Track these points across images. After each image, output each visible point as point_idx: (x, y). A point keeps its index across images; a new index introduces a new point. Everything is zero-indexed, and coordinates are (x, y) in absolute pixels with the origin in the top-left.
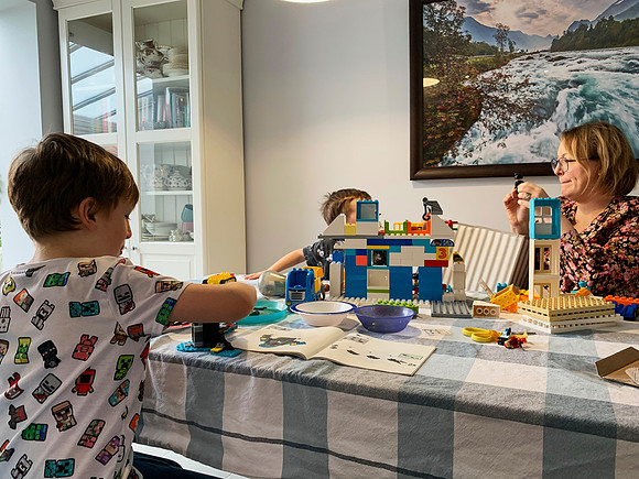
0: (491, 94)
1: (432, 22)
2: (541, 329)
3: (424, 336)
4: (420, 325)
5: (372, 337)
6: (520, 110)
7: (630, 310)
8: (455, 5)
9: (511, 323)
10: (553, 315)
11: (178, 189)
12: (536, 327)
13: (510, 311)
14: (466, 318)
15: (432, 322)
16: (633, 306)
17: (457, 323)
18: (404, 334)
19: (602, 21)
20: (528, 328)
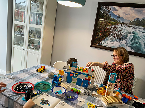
1: (103, 10)
2: (105, 105)
3: (79, 104)
4: (80, 98)
5: (67, 103)
6: (119, 36)
7: (127, 101)
8: (109, 7)
9: (99, 100)
10: (108, 104)
11: (38, 38)
12: (104, 104)
13: (101, 94)
14: (90, 96)
15: (82, 97)
16: (128, 100)
17: (88, 98)
18: (74, 102)
19: (143, 20)
20: (102, 103)
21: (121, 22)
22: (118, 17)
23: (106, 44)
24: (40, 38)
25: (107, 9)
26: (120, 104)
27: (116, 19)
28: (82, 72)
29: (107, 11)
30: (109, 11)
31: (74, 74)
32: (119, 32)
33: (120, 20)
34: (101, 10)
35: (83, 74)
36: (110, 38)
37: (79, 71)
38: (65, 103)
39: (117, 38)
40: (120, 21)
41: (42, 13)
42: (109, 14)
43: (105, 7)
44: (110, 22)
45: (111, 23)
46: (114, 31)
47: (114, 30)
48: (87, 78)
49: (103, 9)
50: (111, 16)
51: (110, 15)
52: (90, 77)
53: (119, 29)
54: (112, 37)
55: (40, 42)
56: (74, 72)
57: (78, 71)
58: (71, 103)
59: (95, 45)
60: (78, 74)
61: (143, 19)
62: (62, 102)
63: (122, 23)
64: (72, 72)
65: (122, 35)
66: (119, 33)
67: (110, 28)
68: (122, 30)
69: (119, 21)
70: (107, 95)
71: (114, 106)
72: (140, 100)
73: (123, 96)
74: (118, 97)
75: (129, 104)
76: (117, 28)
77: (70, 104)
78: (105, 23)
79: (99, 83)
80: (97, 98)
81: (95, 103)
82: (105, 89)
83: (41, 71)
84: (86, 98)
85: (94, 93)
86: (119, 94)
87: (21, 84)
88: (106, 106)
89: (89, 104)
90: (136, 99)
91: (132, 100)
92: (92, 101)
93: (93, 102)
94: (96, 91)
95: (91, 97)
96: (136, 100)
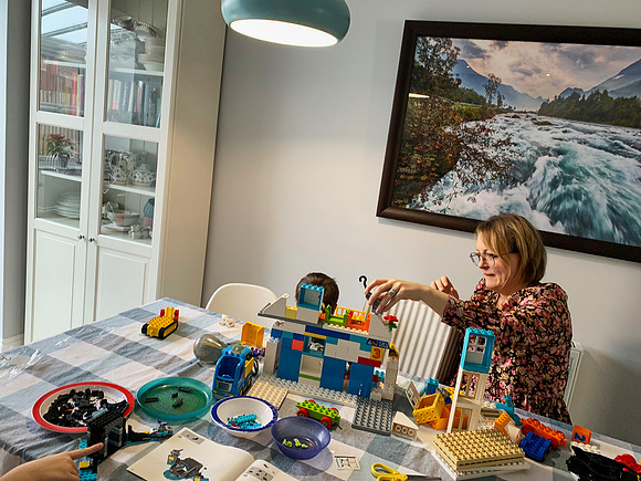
0: (471, 146)
1: (424, 58)
2: (449, 471)
3: (333, 470)
4: (337, 445)
5: (281, 468)
6: (497, 168)
7: (542, 450)
8: (450, 44)
9: (423, 452)
10: (460, 465)
11: (143, 185)
12: (445, 467)
13: (430, 424)
14: (384, 434)
15: (349, 441)
16: (547, 443)
17: (372, 444)
18: (315, 463)
19: (595, 93)
20: (438, 465)
21: (506, 104)
22: (492, 85)
23: (444, 204)
24: (153, 184)
25: (443, 50)
26: (515, 467)
27: (482, 93)
28: (342, 329)
29: (444, 58)
30: (452, 61)
31: (307, 337)
32: (499, 150)
33: (499, 97)
34: (417, 55)
35: (346, 337)
36: (459, 176)
37: (331, 327)
38: (272, 468)
39: (489, 174)
40: (500, 102)
41: (159, 74)
42: (453, 72)
43: (433, 42)
44: (456, 106)
45: (460, 111)
46: (476, 146)
47: (476, 142)
48: (367, 355)
49: (425, 50)
50: (459, 81)
51: (455, 77)
52: (378, 352)
53: (497, 137)
54: (469, 172)
55: (152, 201)
56: (309, 328)
57: (326, 326)
58: (297, 467)
59: (397, 206)
60: (325, 337)
61: (598, 93)
62: (259, 463)
63: (510, 110)
64: (301, 329)
65: (510, 162)
66: (496, 154)
67: (460, 134)
68: (509, 139)
69: (495, 102)
70: (455, 426)
71: (490, 474)
72: (598, 446)
73: (525, 428)
74: (506, 434)
75: (553, 465)
76: (489, 130)
77: (294, 475)
78: (436, 113)
79: (419, 375)
80: (412, 443)
81: (407, 466)
82: (448, 401)
83: (162, 330)
84: (366, 446)
85: (400, 418)
86: (506, 423)
87: (73, 391)
88: (454, 476)
89: (379, 468)
90: (583, 440)
91: (563, 444)
92: (390, 458)
93: (397, 458)
94: (408, 412)
95: (387, 440)
96: (580, 446)
